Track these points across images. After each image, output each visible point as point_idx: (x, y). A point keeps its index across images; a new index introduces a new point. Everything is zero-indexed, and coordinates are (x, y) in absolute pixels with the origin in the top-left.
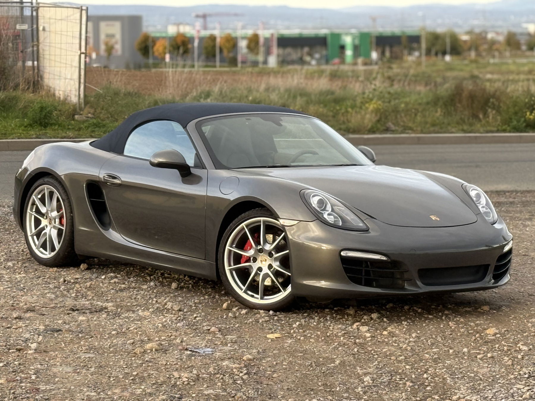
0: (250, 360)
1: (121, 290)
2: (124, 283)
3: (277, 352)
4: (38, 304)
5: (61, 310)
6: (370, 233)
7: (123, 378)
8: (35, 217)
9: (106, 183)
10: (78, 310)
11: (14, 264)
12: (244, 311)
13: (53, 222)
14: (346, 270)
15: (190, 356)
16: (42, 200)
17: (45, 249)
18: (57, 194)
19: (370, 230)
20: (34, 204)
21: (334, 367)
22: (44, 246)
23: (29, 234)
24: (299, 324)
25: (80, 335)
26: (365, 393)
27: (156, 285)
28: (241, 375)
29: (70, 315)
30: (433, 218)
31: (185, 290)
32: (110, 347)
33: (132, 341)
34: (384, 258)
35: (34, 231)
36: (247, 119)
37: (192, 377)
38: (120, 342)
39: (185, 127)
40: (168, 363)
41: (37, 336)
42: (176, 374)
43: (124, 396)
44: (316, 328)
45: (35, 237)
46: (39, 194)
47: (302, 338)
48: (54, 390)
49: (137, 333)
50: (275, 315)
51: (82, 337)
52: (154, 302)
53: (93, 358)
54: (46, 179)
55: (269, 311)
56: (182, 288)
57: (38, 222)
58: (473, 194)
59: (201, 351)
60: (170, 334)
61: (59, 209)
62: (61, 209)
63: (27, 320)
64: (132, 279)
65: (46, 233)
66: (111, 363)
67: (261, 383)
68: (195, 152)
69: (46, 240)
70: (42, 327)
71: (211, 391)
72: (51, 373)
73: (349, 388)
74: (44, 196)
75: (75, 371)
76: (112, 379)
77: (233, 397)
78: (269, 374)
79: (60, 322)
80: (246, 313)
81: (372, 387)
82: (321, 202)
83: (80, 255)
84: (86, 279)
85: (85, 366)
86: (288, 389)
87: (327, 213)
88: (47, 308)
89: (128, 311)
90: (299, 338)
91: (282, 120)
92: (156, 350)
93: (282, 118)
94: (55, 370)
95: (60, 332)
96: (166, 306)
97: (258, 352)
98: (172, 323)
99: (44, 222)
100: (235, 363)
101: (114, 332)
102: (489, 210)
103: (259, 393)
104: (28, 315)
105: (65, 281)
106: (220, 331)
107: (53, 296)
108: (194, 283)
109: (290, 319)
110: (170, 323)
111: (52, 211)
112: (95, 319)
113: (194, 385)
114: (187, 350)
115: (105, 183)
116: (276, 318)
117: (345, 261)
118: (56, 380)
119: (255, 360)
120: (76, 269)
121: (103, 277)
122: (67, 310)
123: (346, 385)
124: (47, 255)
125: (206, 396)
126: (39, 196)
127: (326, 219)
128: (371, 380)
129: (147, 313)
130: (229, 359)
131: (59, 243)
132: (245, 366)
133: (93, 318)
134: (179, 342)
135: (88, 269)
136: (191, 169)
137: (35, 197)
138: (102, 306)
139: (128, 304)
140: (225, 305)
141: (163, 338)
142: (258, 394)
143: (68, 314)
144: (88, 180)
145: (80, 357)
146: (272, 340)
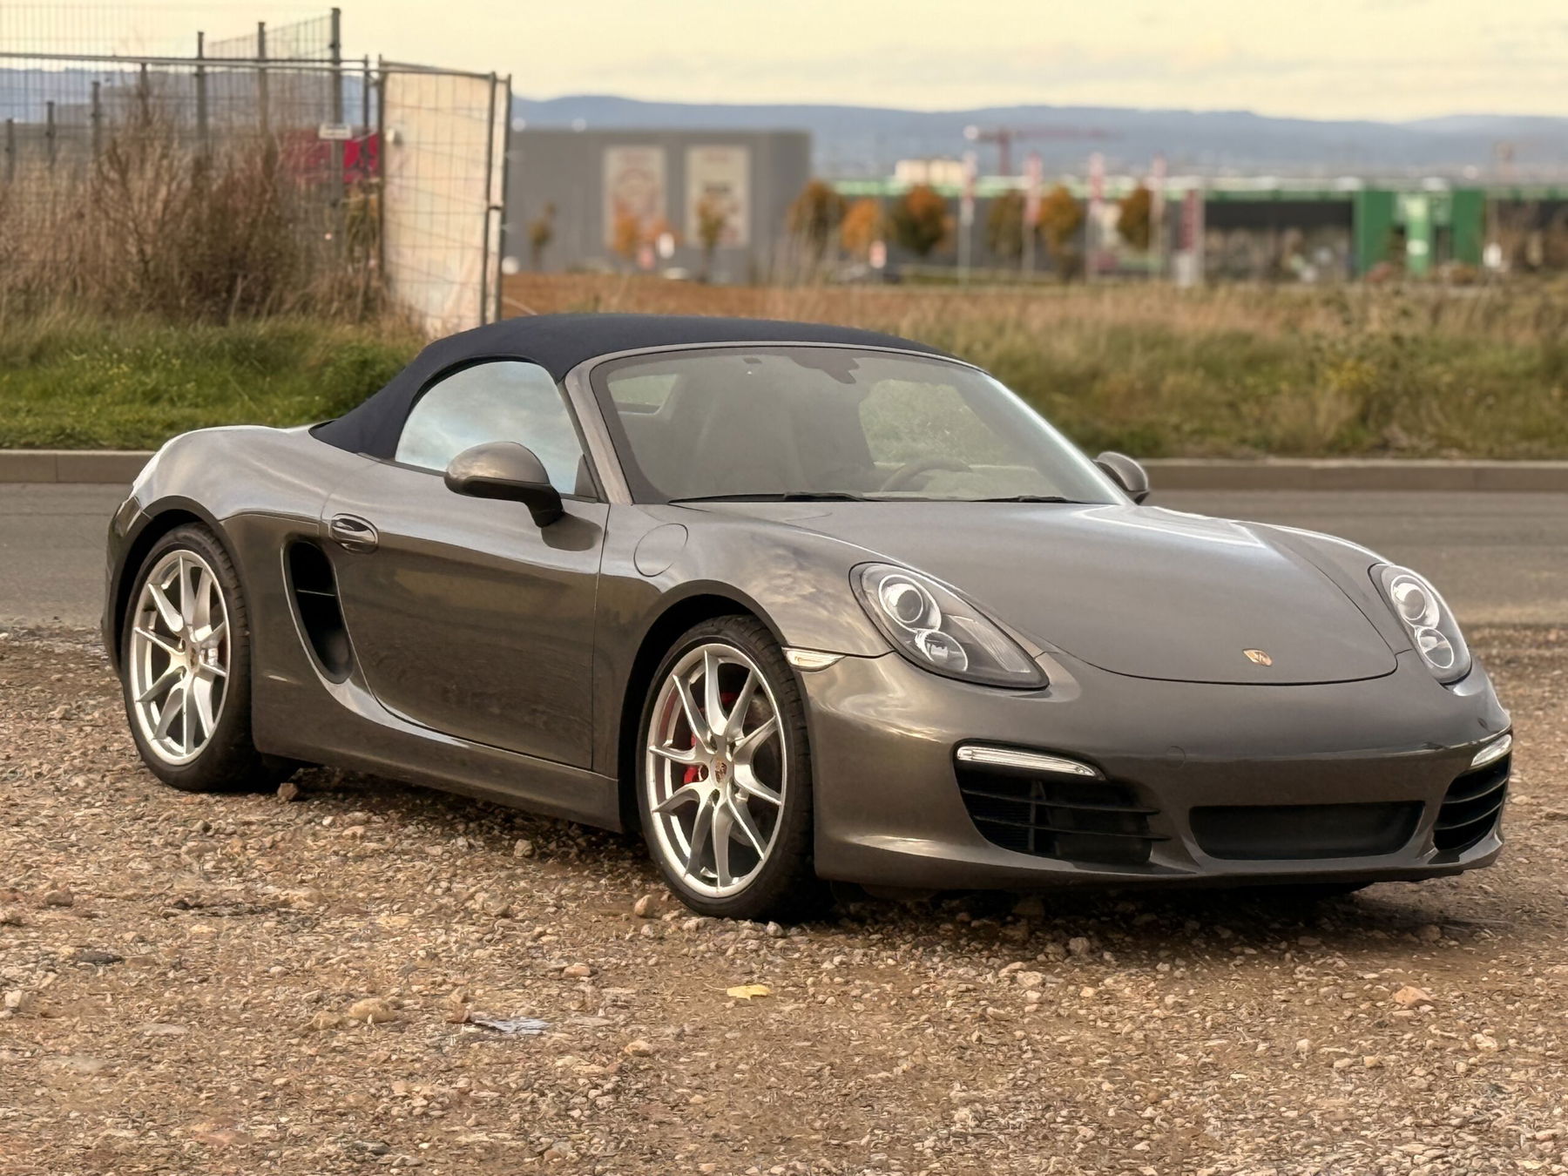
0: (643, 1054)
1: (360, 858)
2: (381, 840)
3: (738, 1035)
4: (88, 888)
5: (151, 905)
6: (1049, 695)
7: (239, 1092)
8: (155, 647)
9: (339, 543)
10: (200, 906)
12: (692, 922)
13: (201, 659)
14: (972, 804)
15: (466, 1040)
16: (173, 596)
17: (179, 740)
18: (209, 578)
19: (1050, 689)
20: (151, 607)
21: (887, 1080)
22: (175, 731)
23: (137, 695)
24: (842, 963)
25: (171, 975)
26: (939, 1154)
27: (470, 846)
28: (593, 1093)
29: (172, 919)
30: (1253, 656)
31: (551, 861)
32: (244, 1010)
33: (315, 993)
34: (1088, 772)
35: (149, 685)
36: (748, 361)
37: (443, 1095)
38: (280, 998)
39: (560, 379)
40: (394, 1057)
41: (40, 973)
42: (399, 1089)
43: (214, 1142)
44: (892, 974)
45: (154, 707)
46: (165, 578)
47: (831, 1000)
48: (15, 1119)
49: (345, 974)
50: (783, 937)
51: (175, 979)
52: (439, 891)
53: (180, 1036)
54: (183, 533)
55: (766, 923)
56: (544, 856)
57: (161, 660)
58: (1400, 593)
59: (509, 1028)
60: (439, 979)
61: (216, 619)
62: (221, 619)
63: (37, 928)
64: (411, 829)
65: (180, 692)
66: (227, 1052)
67: (645, 1119)
68: (580, 453)
69: (180, 714)
70: (67, 950)
71: (482, 1137)
72: (32, 1076)
73: (899, 1139)
74: (176, 582)
75: (108, 1073)
76: (203, 1096)
77: (541, 1154)
78: (683, 1095)
79: (129, 936)
80: (698, 928)
81: (970, 1138)
82: (911, 603)
84: (273, 825)
85: (142, 1058)
86: (715, 1136)
87: (928, 632)
88: (111, 898)
89: (346, 912)
90: (820, 998)
91: (856, 367)
92: (377, 1021)
93: (857, 360)
94: (47, 1065)
95: (116, 965)
96: (468, 904)
97: (680, 1036)
98: (460, 949)
99: (177, 660)
100: (593, 1062)
101: (275, 970)
102: (1446, 643)
103: (623, 1145)
104: (44, 916)
105: (207, 828)
106: (593, 973)
107: (147, 866)
108: (590, 843)
109: (822, 946)
110: (454, 948)
111: (197, 624)
112: (238, 931)
113: (442, 1117)
114: (469, 1021)
115: (337, 541)
116: (780, 943)
117: (971, 775)
118: (38, 1093)
119: (657, 1056)
120: (262, 798)
121: (327, 821)
122: (169, 905)
123: (895, 1129)
124: (179, 754)
125: (460, 1148)
126: (165, 586)
127: (920, 650)
128: (975, 1118)
129: (401, 921)
130: (584, 1050)
131: (214, 716)
132: (621, 1071)
133: (235, 929)
134: (459, 1000)
135: (296, 799)
136: (564, 502)
137: (154, 590)
138: (276, 897)
139: (361, 895)
140: (640, 905)
141: (415, 988)
142: (617, 1147)
143: (167, 916)
144: (290, 535)
145: (139, 1035)
146: (739, 1003)
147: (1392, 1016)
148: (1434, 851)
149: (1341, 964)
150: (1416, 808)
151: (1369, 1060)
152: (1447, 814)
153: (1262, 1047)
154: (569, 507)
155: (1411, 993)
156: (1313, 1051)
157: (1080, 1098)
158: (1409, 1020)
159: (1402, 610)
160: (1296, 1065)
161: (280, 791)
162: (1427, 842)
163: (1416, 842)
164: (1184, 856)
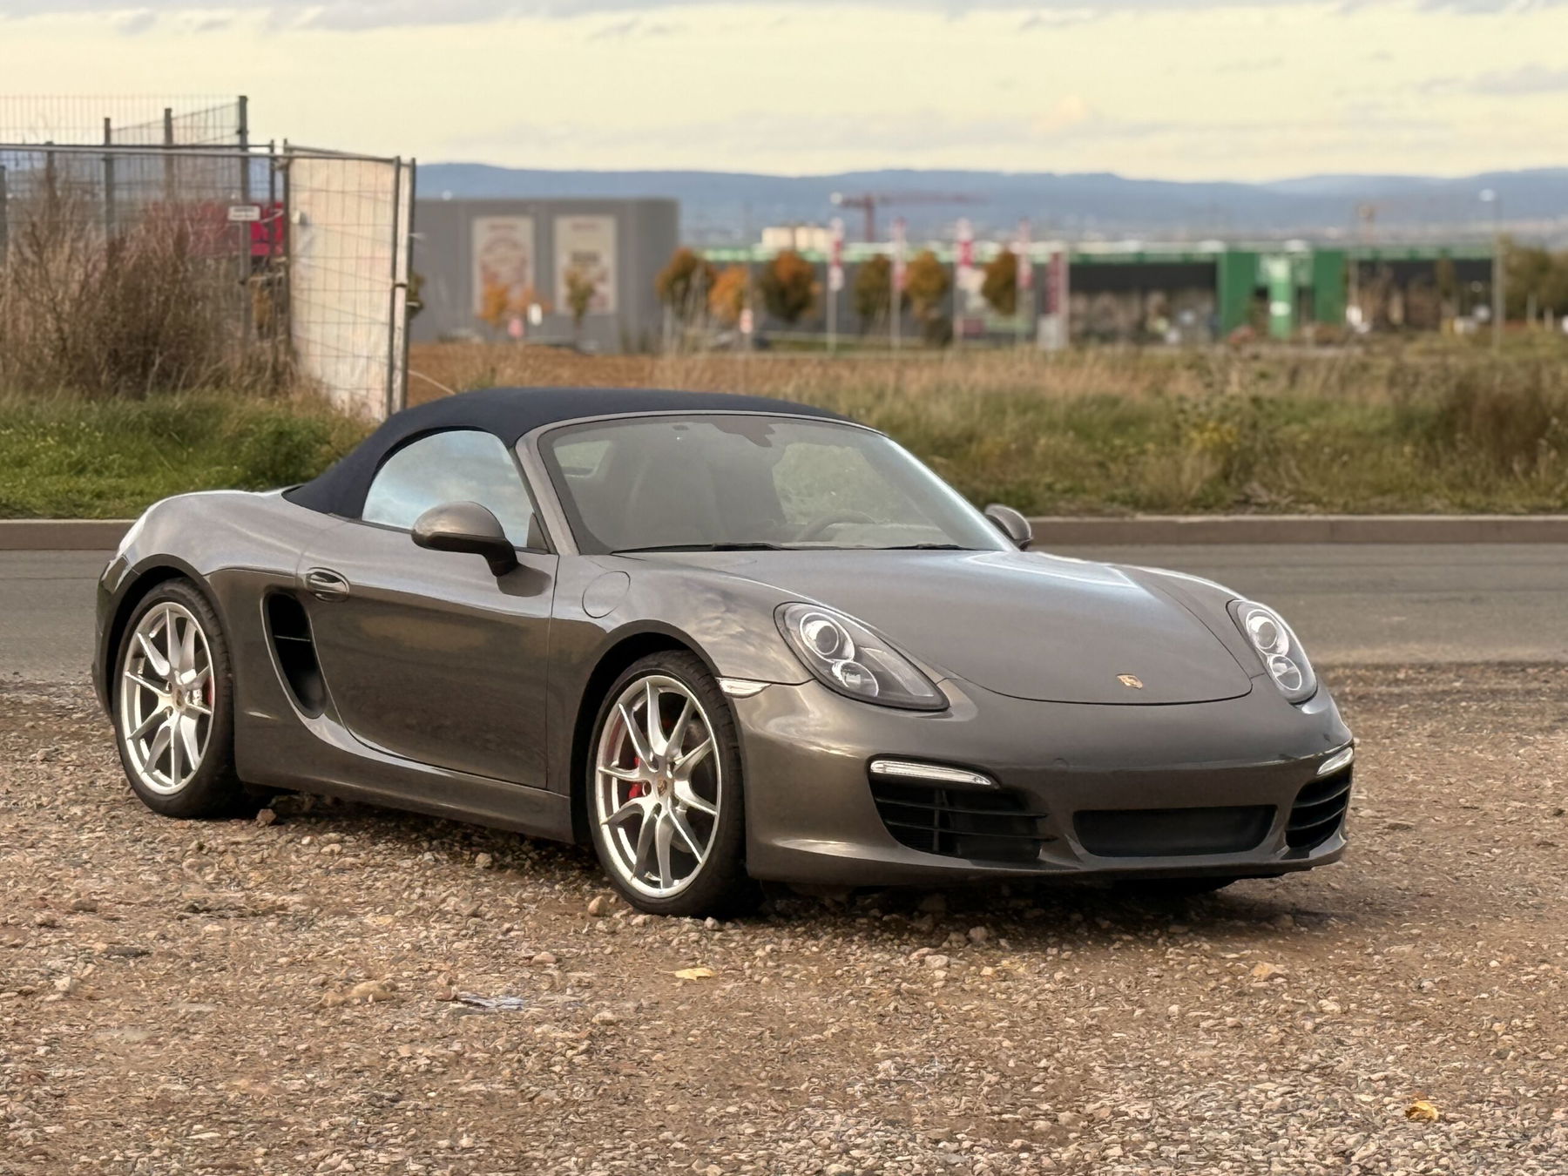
0: (609, 1023)
1: (341, 870)
2: (356, 856)
3: (688, 1007)
4: (108, 897)
5: (165, 909)
6: (951, 716)
7: (269, 1056)
8: (144, 690)
9: (313, 593)
10: (208, 910)
11: (86, 813)
12: (640, 919)
13: (186, 699)
14: (884, 811)
15: (456, 1015)
16: (160, 644)
17: (167, 772)
18: (194, 626)
19: (950, 710)
20: (139, 654)
21: (819, 1041)
22: (164, 765)
23: (127, 733)
24: (773, 950)
25: (194, 965)
26: (867, 1096)
27: (436, 860)
28: (570, 1053)
29: (185, 921)
30: (1127, 681)
31: (509, 871)
32: (261, 992)
33: (322, 977)
34: (984, 781)
35: (139, 724)
36: (677, 428)
37: (443, 1055)
38: (290, 982)
39: (511, 445)
40: (396, 1028)
41: (81, 964)
42: (404, 1051)
43: (254, 1093)
44: (817, 959)
45: (143, 744)
46: (152, 627)
47: (765, 980)
48: (83, 1078)
49: (343, 963)
50: (719, 930)
51: (197, 969)
52: (415, 897)
53: (209, 1013)
54: (169, 587)
55: (704, 919)
56: (502, 868)
57: (149, 701)
58: (1254, 625)
59: (491, 1004)
60: (426, 966)
61: (200, 663)
62: (205, 663)
63: (70, 930)
64: (380, 847)
65: (167, 729)
66: (251, 1026)
67: (616, 1073)
68: (531, 510)
69: (168, 750)
70: (100, 946)
71: (480, 1087)
72: (90, 1044)
73: (832, 1086)
74: (163, 632)
75: (152, 1041)
76: (239, 1058)
77: (531, 1099)
78: (646, 1055)
79: (151, 935)
80: (645, 924)
81: (893, 1084)
82: (829, 639)
83: (249, 785)
84: (259, 845)
85: (180, 1030)
86: (677, 1085)
87: (844, 662)
88: (130, 904)
89: (336, 914)
90: (757, 978)
91: (772, 432)
92: (377, 1000)
93: (773, 426)
94: (101, 1037)
95: (144, 958)
96: (442, 906)
97: (638, 1009)
98: (440, 942)
99: (165, 701)
100: (566, 1030)
101: (283, 960)
102: (1295, 668)
103: (600, 1092)
104: (73, 920)
105: (201, 847)
106: (558, 961)
107: (155, 878)
108: (542, 857)
109: (754, 938)
110: (435, 942)
111: (183, 669)
112: (245, 930)
113: (443, 1073)
114: (456, 999)
115: (311, 592)
116: (718, 935)
117: (882, 785)
118: (98, 1057)
119: (621, 1025)
120: (244, 823)
121: (306, 840)
122: (181, 910)
123: (829, 1079)
124: (168, 785)
125: (462, 1095)
126: (153, 635)
127: (836, 678)
128: (896, 1068)
129: (387, 920)
130: (557, 1020)
131: (200, 751)
132: (591, 1036)
133: (242, 928)
134: (445, 983)
135: (274, 823)
136: (518, 554)
137: (142, 639)
138: (274, 902)
139: (346, 900)
140: (593, 905)
141: (405, 974)
142: (595, 1094)
143: (181, 918)
144: (269, 587)
145: (175, 1012)
146: (686, 983)
147: (1250, 987)
148: (1286, 848)
149: (1207, 947)
150: (1270, 810)
151: (1230, 1021)
152: (1298, 816)
153: (1138, 1012)
154: (522, 558)
155: (1265, 968)
156: (1182, 1015)
157: (984, 1052)
158: (1265, 990)
159: (1256, 640)
160: (1168, 1026)
161: (259, 817)
162: (1280, 841)
163: (1271, 839)
164: (1069, 854)
